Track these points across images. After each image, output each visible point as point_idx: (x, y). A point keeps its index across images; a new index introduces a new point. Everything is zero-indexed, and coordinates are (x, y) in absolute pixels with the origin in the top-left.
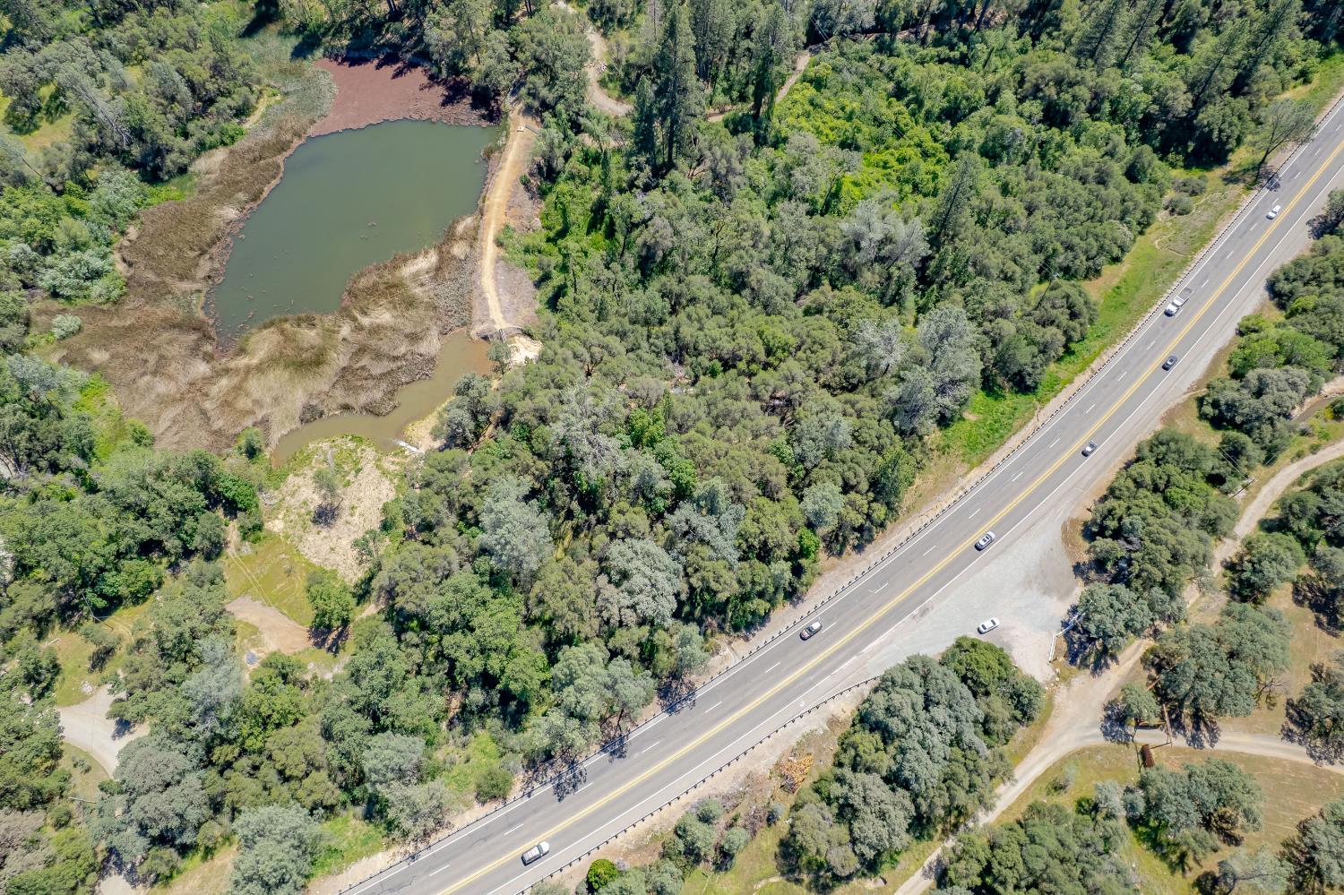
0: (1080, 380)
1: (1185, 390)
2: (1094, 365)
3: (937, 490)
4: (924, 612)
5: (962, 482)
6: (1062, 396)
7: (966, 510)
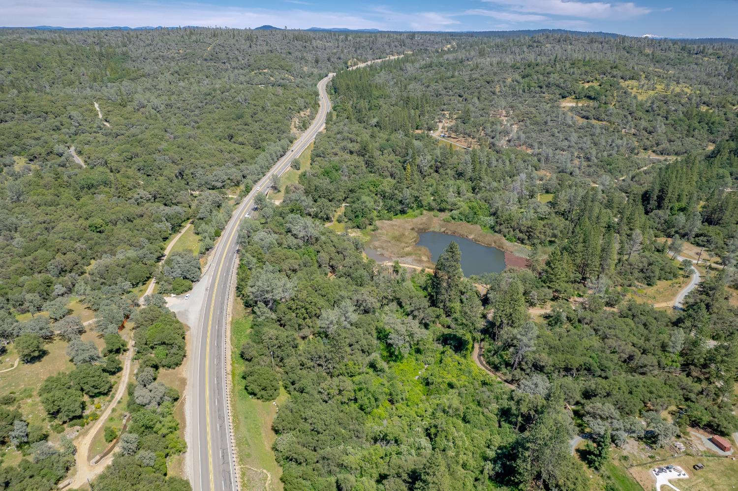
0: (229, 368)
1: (187, 397)
2: (230, 377)
3: (234, 308)
4: (207, 290)
5: (231, 315)
6: (229, 358)
7: (222, 312)
